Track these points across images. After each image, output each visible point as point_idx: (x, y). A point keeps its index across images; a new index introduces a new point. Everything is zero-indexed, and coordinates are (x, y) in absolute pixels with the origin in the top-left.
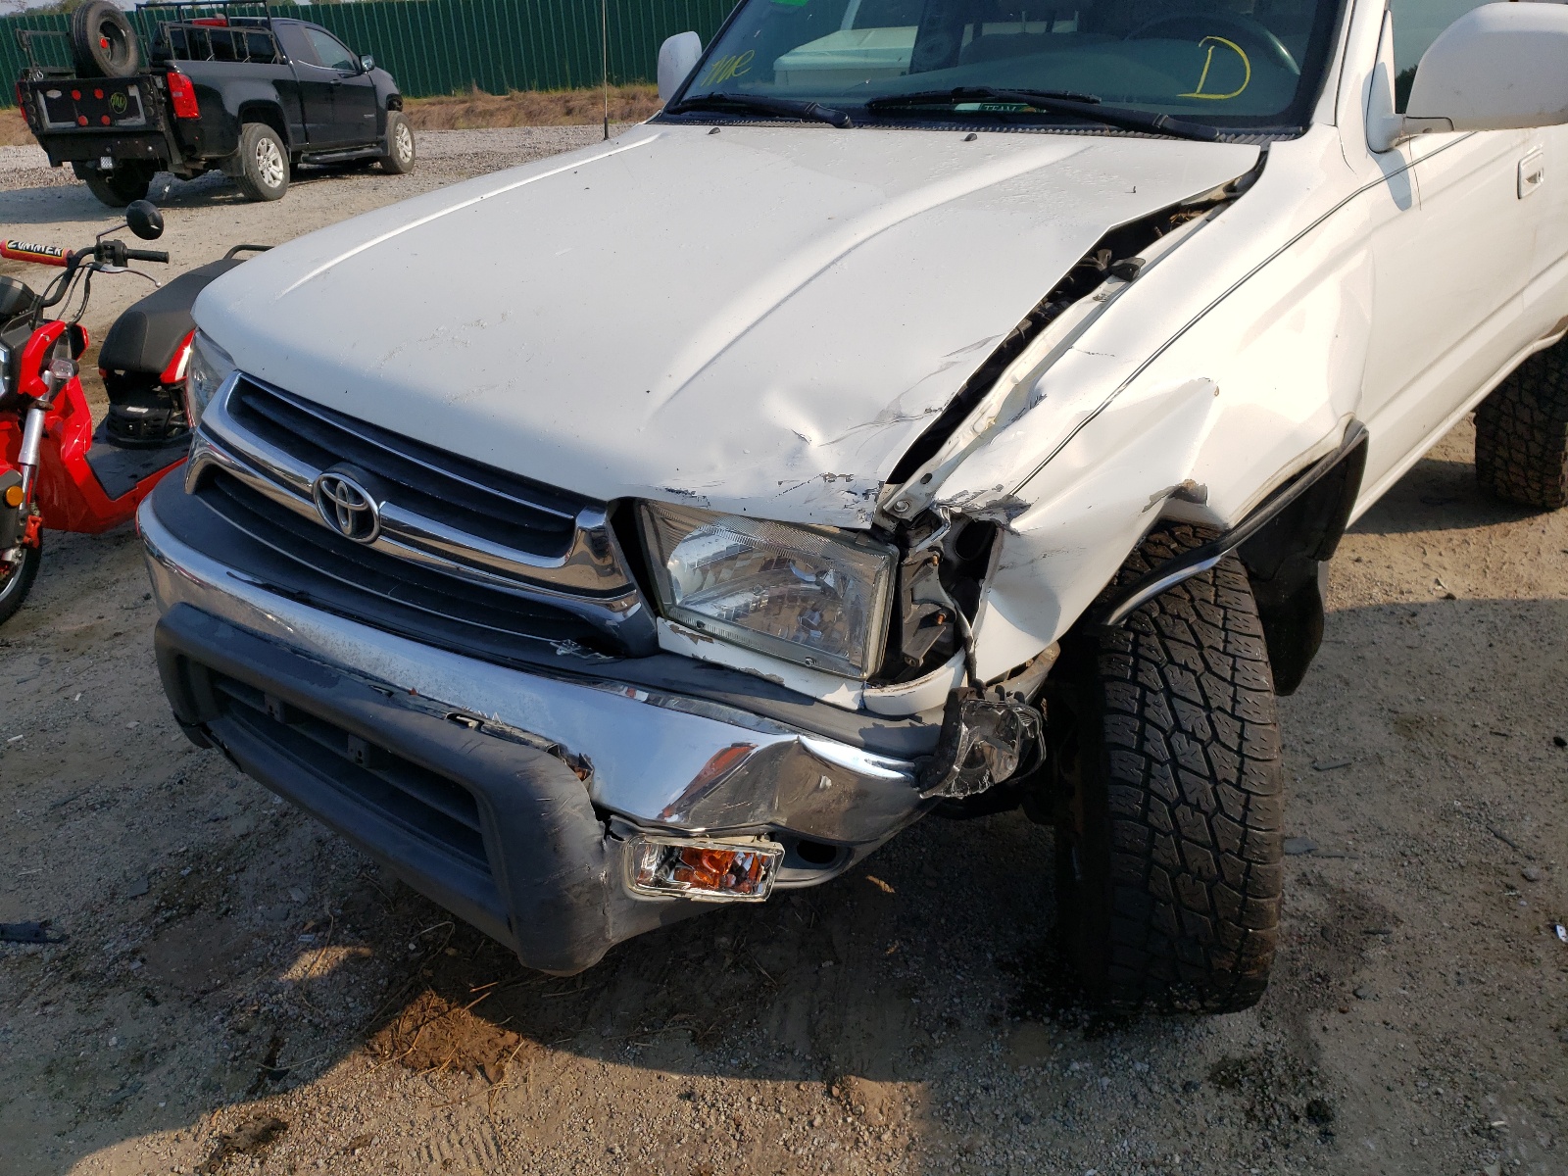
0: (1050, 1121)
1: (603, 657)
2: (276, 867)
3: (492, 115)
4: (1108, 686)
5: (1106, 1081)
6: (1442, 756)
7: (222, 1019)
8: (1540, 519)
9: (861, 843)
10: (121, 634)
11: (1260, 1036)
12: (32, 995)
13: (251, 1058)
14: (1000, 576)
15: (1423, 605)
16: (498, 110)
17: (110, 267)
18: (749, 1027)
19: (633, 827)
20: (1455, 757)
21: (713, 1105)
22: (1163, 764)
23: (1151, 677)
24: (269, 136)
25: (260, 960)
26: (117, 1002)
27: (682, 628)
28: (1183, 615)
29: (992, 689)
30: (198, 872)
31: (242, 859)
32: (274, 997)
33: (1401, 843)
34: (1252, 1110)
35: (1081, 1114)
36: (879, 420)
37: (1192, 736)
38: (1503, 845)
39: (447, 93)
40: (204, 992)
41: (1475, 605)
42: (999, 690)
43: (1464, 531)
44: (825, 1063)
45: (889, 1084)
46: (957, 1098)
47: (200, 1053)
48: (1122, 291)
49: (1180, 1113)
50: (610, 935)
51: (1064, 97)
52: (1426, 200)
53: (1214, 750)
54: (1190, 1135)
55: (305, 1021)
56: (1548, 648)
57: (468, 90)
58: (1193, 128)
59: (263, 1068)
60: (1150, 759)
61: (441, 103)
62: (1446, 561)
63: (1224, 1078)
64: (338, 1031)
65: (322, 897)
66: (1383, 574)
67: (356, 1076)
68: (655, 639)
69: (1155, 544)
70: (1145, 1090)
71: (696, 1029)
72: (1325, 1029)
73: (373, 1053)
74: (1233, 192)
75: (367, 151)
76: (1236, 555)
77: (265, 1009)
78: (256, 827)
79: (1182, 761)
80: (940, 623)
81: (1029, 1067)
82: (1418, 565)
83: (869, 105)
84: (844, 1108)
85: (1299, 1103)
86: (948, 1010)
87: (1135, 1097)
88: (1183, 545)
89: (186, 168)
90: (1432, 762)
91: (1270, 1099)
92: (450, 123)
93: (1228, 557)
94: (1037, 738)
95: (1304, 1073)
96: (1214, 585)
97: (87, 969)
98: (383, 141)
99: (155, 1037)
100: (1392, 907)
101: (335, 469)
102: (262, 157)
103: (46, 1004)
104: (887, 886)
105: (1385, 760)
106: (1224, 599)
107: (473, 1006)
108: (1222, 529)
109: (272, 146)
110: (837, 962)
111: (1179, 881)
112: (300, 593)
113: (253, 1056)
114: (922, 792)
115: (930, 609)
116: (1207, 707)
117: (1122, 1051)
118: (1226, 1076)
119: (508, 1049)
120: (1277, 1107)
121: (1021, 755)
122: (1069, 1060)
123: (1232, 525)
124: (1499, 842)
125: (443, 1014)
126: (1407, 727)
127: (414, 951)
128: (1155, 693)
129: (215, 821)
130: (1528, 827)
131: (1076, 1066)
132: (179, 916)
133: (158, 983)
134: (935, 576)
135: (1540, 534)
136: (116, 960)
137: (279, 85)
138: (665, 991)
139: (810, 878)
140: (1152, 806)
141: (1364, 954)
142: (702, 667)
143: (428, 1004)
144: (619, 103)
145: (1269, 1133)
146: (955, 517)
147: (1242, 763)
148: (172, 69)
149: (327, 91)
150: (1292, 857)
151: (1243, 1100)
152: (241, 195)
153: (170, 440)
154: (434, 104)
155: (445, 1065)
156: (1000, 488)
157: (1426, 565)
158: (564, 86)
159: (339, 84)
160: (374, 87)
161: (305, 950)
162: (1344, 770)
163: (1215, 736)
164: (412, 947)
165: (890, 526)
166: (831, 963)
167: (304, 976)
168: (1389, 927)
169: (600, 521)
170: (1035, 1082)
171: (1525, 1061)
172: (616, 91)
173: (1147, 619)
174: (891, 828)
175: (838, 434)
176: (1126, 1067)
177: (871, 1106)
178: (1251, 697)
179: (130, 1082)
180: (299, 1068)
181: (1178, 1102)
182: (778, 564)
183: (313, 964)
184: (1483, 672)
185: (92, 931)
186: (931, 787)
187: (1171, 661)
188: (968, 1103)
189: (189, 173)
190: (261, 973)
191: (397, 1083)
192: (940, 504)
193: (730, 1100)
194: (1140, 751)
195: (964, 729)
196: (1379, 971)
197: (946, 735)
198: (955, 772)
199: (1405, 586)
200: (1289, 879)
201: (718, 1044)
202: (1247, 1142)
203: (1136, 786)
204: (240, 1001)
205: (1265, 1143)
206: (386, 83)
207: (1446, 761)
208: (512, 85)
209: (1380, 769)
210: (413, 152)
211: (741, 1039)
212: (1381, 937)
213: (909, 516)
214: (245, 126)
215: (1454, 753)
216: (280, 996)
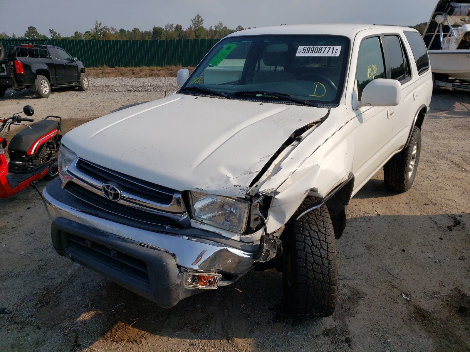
0: (284, 346)
1: (178, 229)
2: (71, 291)
3: (110, 73)
4: (296, 235)
5: (297, 336)
6: (376, 254)
7: (60, 332)
8: (400, 195)
9: (239, 274)
10: (15, 227)
11: (334, 323)
12: (3, 328)
13: (70, 342)
14: (273, 209)
15: (372, 217)
16: (112, 72)
17: (16, 123)
18: (206, 327)
19: (186, 270)
20: (380, 255)
21: (198, 347)
22: (310, 254)
23: (306, 233)
24: (45, 79)
25: (69, 316)
26: (29, 329)
27: (197, 222)
28: (313, 218)
29: (271, 235)
30: (48, 293)
31: (61, 289)
32: (75, 326)
33: (367, 276)
34: (332, 341)
35: (291, 344)
36: (246, 173)
37: (316, 247)
38: (391, 276)
39: (96, 66)
40: (54, 325)
41: (385, 217)
42: (273, 236)
43: (382, 198)
44: (227, 335)
45: (243, 339)
46: (261, 342)
47: (55, 341)
48: (298, 144)
49: (315, 342)
50: (180, 297)
51: (283, 95)
52: (367, 120)
53: (321, 250)
54: (318, 347)
55: (85, 331)
56: (401, 227)
57: (103, 66)
58: (313, 104)
59: (74, 344)
60: (307, 252)
61: (94, 69)
62: (378, 206)
63: (326, 334)
64: (94, 333)
65: (86, 299)
66: (362, 209)
67: (101, 345)
68: (190, 224)
69: (306, 201)
70: (307, 337)
71: (192, 328)
72: (349, 321)
73: (105, 338)
74: (323, 120)
75: (74, 84)
76: (325, 204)
77: (73, 329)
78: (64, 280)
79: (314, 253)
80: (259, 219)
81: (278, 333)
82: (371, 206)
83: (235, 93)
84: (232, 346)
85: (343, 338)
86: (257, 321)
87: (304, 339)
88: (313, 202)
89: (18, 88)
90: (374, 256)
91: (336, 338)
92: (97, 75)
93: (323, 204)
94: (281, 247)
95: (345, 331)
96: (320, 211)
97: (19, 320)
98: (79, 81)
99: (41, 338)
100: (365, 291)
101: (108, 183)
102: (42, 85)
103: (8, 330)
104: (240, 291)
105: (363, 256)
106: (323, 214)
107: (132, 325)
108: (321, 198)
109: (46, 82)
110: (228, 310)
111: (314, 282)
112: (96, 214)
113: (71, 341)
114: (255, 260)
115: (257, 216)
116: (319, 240)
117: (301, 329)
118: (326, 333)
119: (142, 336)
120: (338, 340)
121: (277, 252)
122: (288, 332)
123: (324, 197)
124: (390, 275)
125: (124, 327)
126: (369, 247)
127: (114, 312)
128: (307, 237)
129: (51, 279)
130: (396, 271)
131: (290, 333)
132: (44, 305)
133: (40, 323)
134: (258, 209)
135: (400, 198)
136: (27, 318)
137: (48, 64)
138: (183, 319)
139: (227, 283)
140: (307, 264)
141: (358, 303)
142: (202, 231)
143: (119, 325)
144: (149, 72)
145: (336, 346)
146: (263, 195)
147: (328, 253)
148: (16, 59)
149: (63, 67)
150: (341, 280)
151: (330, 339)
152: (35, 96)
153: (28, 171)
154: (92, 70)
155: (126, 340)
156: (273, 189)
157: (373, 207)
158: (132, 66)
159: (66, 65)
160: (77, 66)
161: (82, 313)
162: (353, 258)
163: (322, 247)
164: (113, 310)
165: (249, 197)
166: (227, 310)
167: (83, 319)
168: (364, 296)
169: (179, 196)
170: (280, 337)
171: (395, 326)
172: (148, 68)
173: (305, 219)
174: (247, 270)
175: (237, 176)
176: (302, 332)
177: (239, 345)
178: (329, 237)
179: (36, 349)
180: (84, 343)
181: (315, 340)
182: (222, 206)
183: (85, 316)
184: (386, 233)
185: (18, 311)
186: (257, 259)
187: (311, 229)
188: (263, 343)
189: (19, 89)
190: (70, 319)
191: (112, 346)
192: (260, 192)
193: (203, 345)
194: (304, 251)
195: (265, 245)
196: (362, 307)
197: (261, 246)
198: (263, 255)
199: (368, 212)
200: (341, 285)
201: (199, 332)
202: (331, 348)
203: (303, 259)
204: (65, 327)
205: (335, 348)
206: (81, 65)
207: (378, 256)
208: (116, 65)
209: (362, 258)
210: (88, 85)
211: (204, 330)
212: (362, 299)
213: (253, 195)
214: (38, 76)
215: (379, 254)
216: (77, 325)
